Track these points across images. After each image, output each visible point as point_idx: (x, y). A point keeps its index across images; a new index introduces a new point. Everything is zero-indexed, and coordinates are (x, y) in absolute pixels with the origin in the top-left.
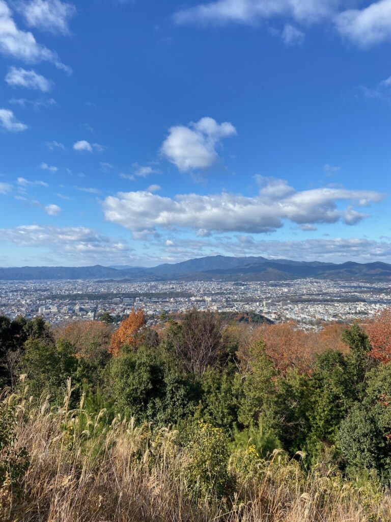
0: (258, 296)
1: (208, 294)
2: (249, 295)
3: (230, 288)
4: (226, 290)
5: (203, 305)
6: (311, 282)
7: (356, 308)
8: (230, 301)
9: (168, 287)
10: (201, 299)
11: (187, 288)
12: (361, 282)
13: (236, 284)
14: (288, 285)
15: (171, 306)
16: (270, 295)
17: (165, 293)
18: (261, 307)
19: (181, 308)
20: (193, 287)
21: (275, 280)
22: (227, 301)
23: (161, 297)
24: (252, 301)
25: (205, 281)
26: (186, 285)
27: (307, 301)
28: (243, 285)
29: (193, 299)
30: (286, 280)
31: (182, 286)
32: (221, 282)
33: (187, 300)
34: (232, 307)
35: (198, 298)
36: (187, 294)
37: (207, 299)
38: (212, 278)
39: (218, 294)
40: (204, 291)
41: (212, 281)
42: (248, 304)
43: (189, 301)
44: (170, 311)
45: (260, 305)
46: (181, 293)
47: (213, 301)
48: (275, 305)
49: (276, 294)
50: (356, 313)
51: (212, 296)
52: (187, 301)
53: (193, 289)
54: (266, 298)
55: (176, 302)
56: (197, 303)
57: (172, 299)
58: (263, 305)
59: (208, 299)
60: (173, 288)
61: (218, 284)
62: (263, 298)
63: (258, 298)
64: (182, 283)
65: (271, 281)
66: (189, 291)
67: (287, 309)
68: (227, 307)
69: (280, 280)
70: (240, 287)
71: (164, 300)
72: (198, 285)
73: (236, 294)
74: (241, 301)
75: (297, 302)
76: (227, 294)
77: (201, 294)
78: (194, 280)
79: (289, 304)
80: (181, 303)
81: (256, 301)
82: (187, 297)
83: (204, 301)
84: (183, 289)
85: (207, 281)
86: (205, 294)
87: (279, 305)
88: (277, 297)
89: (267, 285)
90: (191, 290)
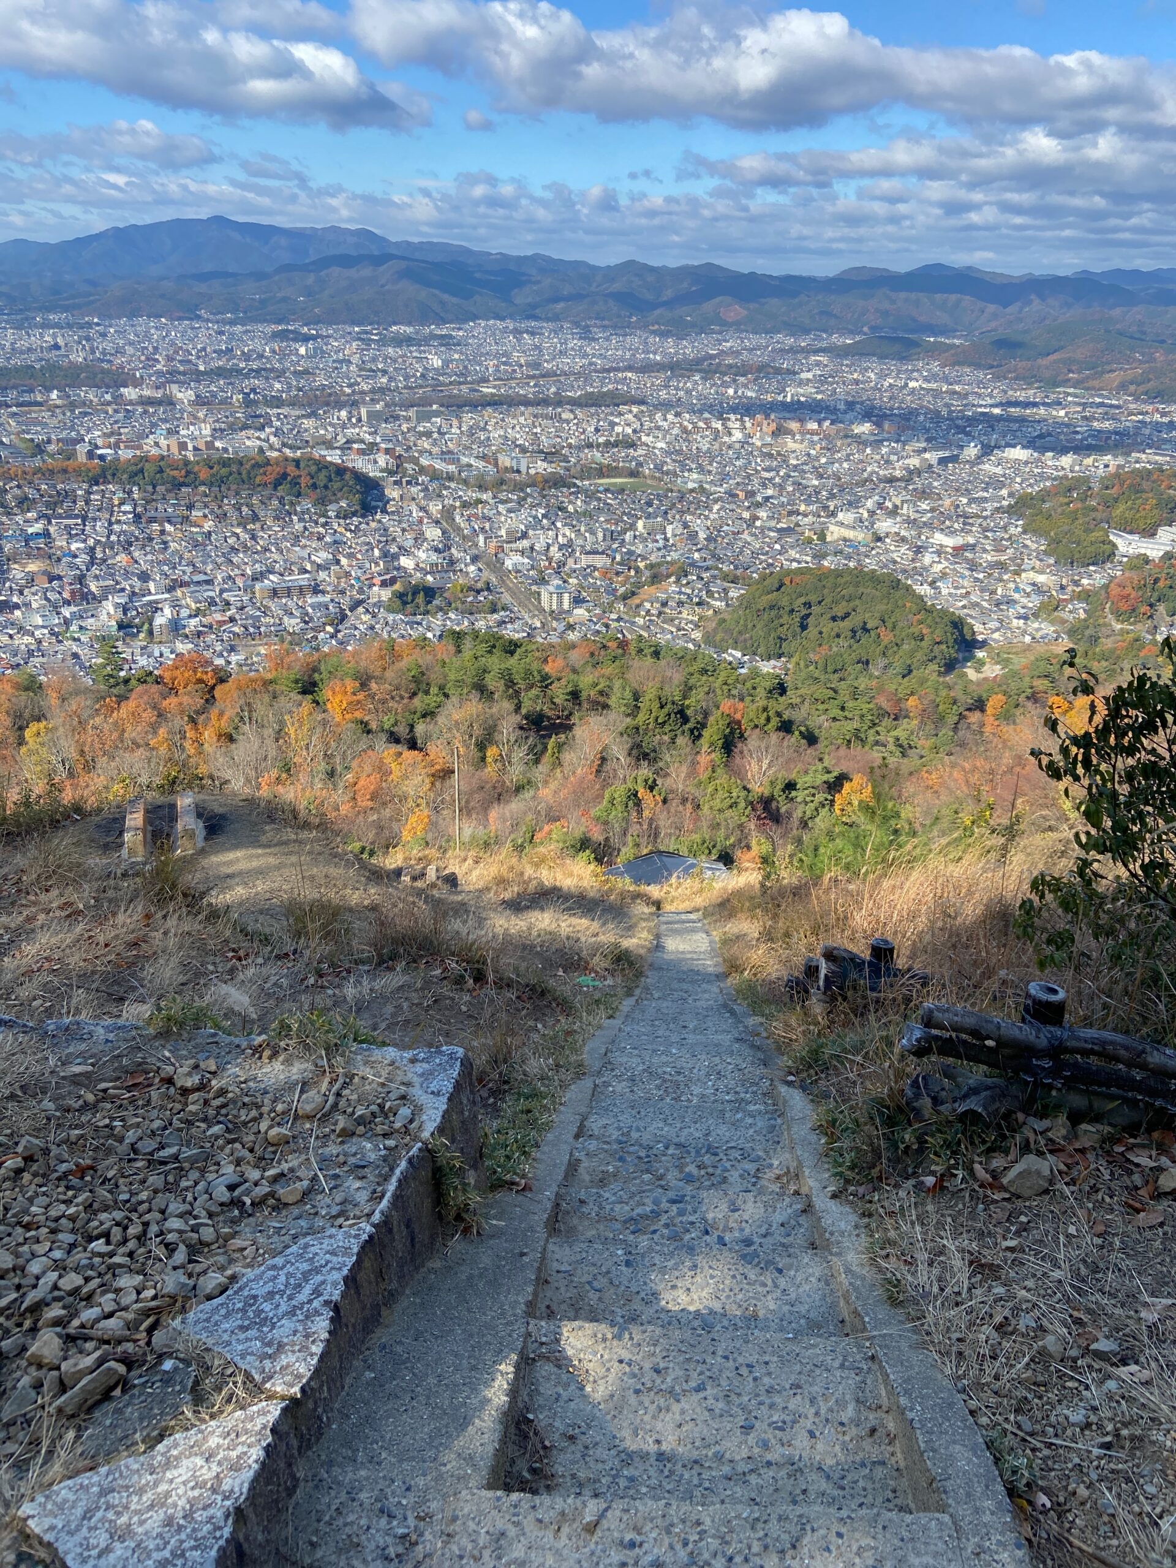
0: (350, 386)
1: (184, 373)
2: (321, 380)
3: (260, 349)
4: (247, 357)
5: (165, 421)
6: (517, 332)
7: (613, 424)
8: (255, 402)
9: (34, 340)
10: (159, 394)
11: (109, 347)
12: (654, 332)
13: (282, 335)
14: (446, 342)
15: (54, 422)
16: (384, 380)
17: (28, 370)
18: (354, 426)
19: (89, 430)
20: (131, 343)
21: (409, 324)
22: (248, 403)
23: (14, 387)
24: (328, 404)
25: (172, 320)
26: (104, 335)
27: (489, 404)
28: (306, 339)
29: (130, 393)
30: (442, 321)
31: (88, 339)
32: (232, 323)
33: (108, 397)
34: (262, 428)
35: (147, 393)
36: (109, 371)
37: (180, 395)
38: (197, 307)
39: (220, 372)
40: (170, 359)
41: (199, 318)
42: (313, 414)
43: (118, 399)
44: (49, 441)
45: (349, 419)
46: (86, 367)
47: (200, 401)
48: (397, 418)
49: (407, 377)
50: (607, 444)
51: (198, 381)
52: (109, 403)
53: (130, 350)
54: (373, 391)
55: (72, 406)
56: (146, 412)
57: (54, 394)
58: (359, 420)
59: (184, 395)
60: (56, 347)
61: (221, 333)
62: (363, 392)
63: (348, 390)
64: (90, 325)
65: (395, 324)
66: (118, 360)
67: (428, 434)
68: (245, 427)
69: (424, 320)
70: (294, 345)
71: (26, 398)
72: (147, 336)
73: (280, 374)
74: (293, 403)
75: (460, 406)
76: (247, 376)
77: (159, 373)
78: (133, 314)
79: (437, 414)
80: (88, 410)
81: (340, 405)
82: (108, 387)
83: (169, 402)
84: (93, 352)
85: (180, 319)
86: (172, 377)
87: (408, 419)
88: (405, 387)
89: (383, 342)
90: (123, 354)
